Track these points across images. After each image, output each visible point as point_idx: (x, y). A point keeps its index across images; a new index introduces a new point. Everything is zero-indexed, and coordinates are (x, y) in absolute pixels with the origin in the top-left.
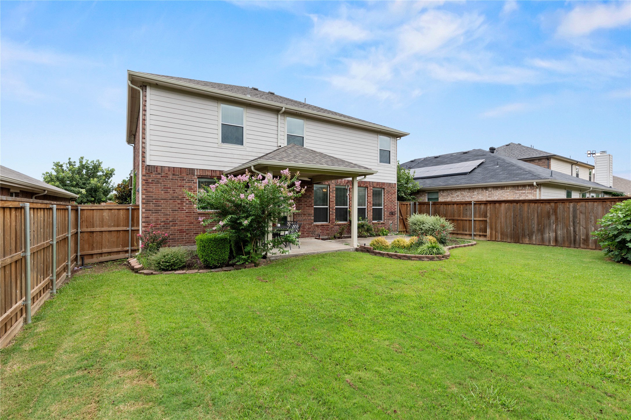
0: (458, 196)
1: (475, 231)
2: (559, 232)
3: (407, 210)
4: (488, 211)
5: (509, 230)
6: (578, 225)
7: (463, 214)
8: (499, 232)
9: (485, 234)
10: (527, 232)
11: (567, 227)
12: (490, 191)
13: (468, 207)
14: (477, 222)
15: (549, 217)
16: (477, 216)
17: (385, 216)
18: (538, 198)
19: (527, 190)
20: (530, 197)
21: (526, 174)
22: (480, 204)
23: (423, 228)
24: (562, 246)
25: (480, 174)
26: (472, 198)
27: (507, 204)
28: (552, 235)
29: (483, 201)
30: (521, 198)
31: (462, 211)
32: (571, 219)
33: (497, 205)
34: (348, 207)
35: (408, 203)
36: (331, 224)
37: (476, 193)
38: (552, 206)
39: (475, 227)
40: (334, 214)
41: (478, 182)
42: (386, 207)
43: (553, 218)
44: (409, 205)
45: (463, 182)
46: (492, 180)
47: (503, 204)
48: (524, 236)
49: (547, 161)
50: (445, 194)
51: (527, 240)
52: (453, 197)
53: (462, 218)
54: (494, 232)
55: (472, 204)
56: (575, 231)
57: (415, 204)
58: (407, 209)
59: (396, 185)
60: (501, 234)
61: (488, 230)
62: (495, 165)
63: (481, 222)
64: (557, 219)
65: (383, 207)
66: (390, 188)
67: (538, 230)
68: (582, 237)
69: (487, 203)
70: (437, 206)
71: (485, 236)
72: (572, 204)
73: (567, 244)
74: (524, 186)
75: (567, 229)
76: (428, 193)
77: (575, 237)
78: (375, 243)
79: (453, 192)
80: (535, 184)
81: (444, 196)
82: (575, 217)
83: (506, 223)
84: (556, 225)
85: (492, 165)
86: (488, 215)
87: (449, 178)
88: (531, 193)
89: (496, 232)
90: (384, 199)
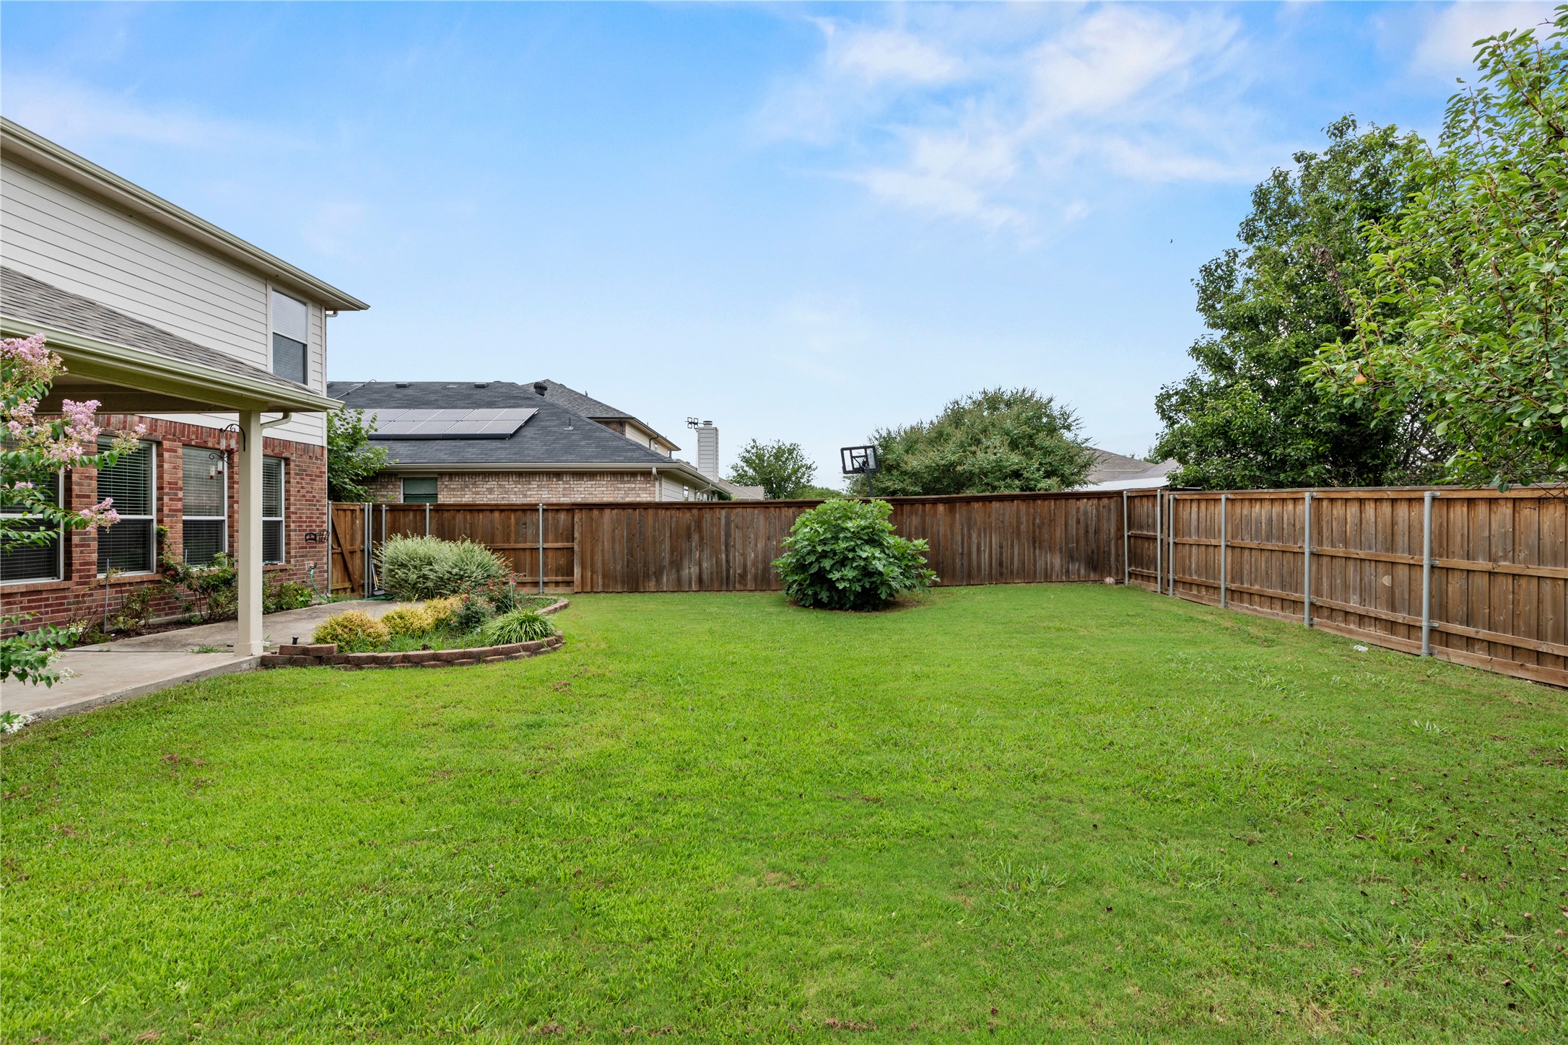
0: (491, 491)
1: (545, 574)
2: (705, 565)
3: (352, 528)
4: (576, 527)
5: (619, 568)
6: (732, 549)
7: (517, 533)
8: (600, 571)
9: (568, 579)
10: (652, 569)
11: (716, 552)
12: (567, 482)
13: (529, 517)
14: (550, 554)
15: (689, 537)
16: (551, 537)
17: (293, 544)
18: (657, 500)
19: (639, 484)
20: (644, 498)
21: (634, 450)
22: (557, 510)
23: (432, 576)
24: (709, 589)
25: (538, 442)
26: (525, 496)
27: (615, 512)
28: (694, 570)
29: (563, 504)
30: (628, 500)
31: (513, 528)
32: (723, 539)
33: (596, 512)
34: (154, 516)
35: (357, 508)
36: (78, 584)
37: (534, 485)
38: (693, 516)
39: (545, 564)
40: (95, 545)
41: (539, 460)
42: (293, 517)
43: (696, 537)
44: (358, 512)
45: (501, 457)
46: (571, 457)
47: (607, 512)
48: (647, 576)
49: (619, 428)
50: (456, 484)
51: (652, 585)
52: (477, 493)
53: (512, 545)
54: (589, 574)
55: (538, 510)
56: (728, 561)
57: (377, 509)
58: (353, 523)
59: (326, 452)
60: (604, 576)
61: (577, 570)
62: (564, 424)
63: (559, 553)
64: (701, 539)
65: (283, 518)
66: (306, 458)
67: (672, 563)
68: (739, 571)
69: (572, 508)
70: (446, 515)
71: (569, 584)
72: (723, 512)
73: (716, 585)
74: (633, 474)
75: (717, 558)
76: (405, 480)
77: (728, 571)
78: (339, 631)
79: (479, 480)
80: (654, 471)
81: (454, 489)
82: (728, 535)
83: (614, 552)
84: (702, 551)
85: (556, 423)
86: (577, 535)
87: (462, 443)
88: (645, 489)
89: (593, 572)
90: (287, 491)
